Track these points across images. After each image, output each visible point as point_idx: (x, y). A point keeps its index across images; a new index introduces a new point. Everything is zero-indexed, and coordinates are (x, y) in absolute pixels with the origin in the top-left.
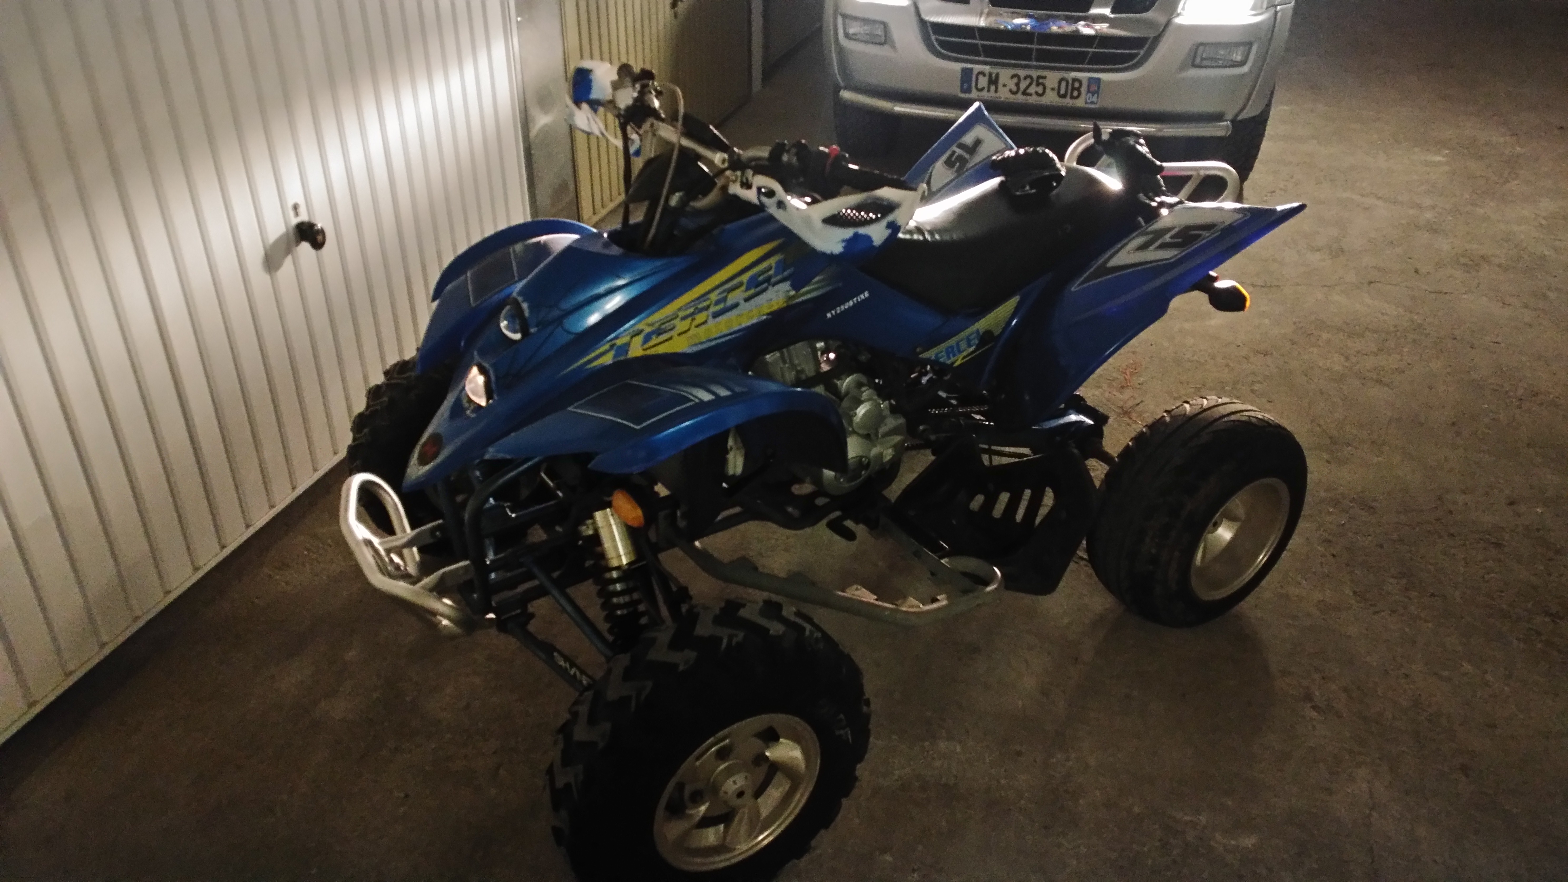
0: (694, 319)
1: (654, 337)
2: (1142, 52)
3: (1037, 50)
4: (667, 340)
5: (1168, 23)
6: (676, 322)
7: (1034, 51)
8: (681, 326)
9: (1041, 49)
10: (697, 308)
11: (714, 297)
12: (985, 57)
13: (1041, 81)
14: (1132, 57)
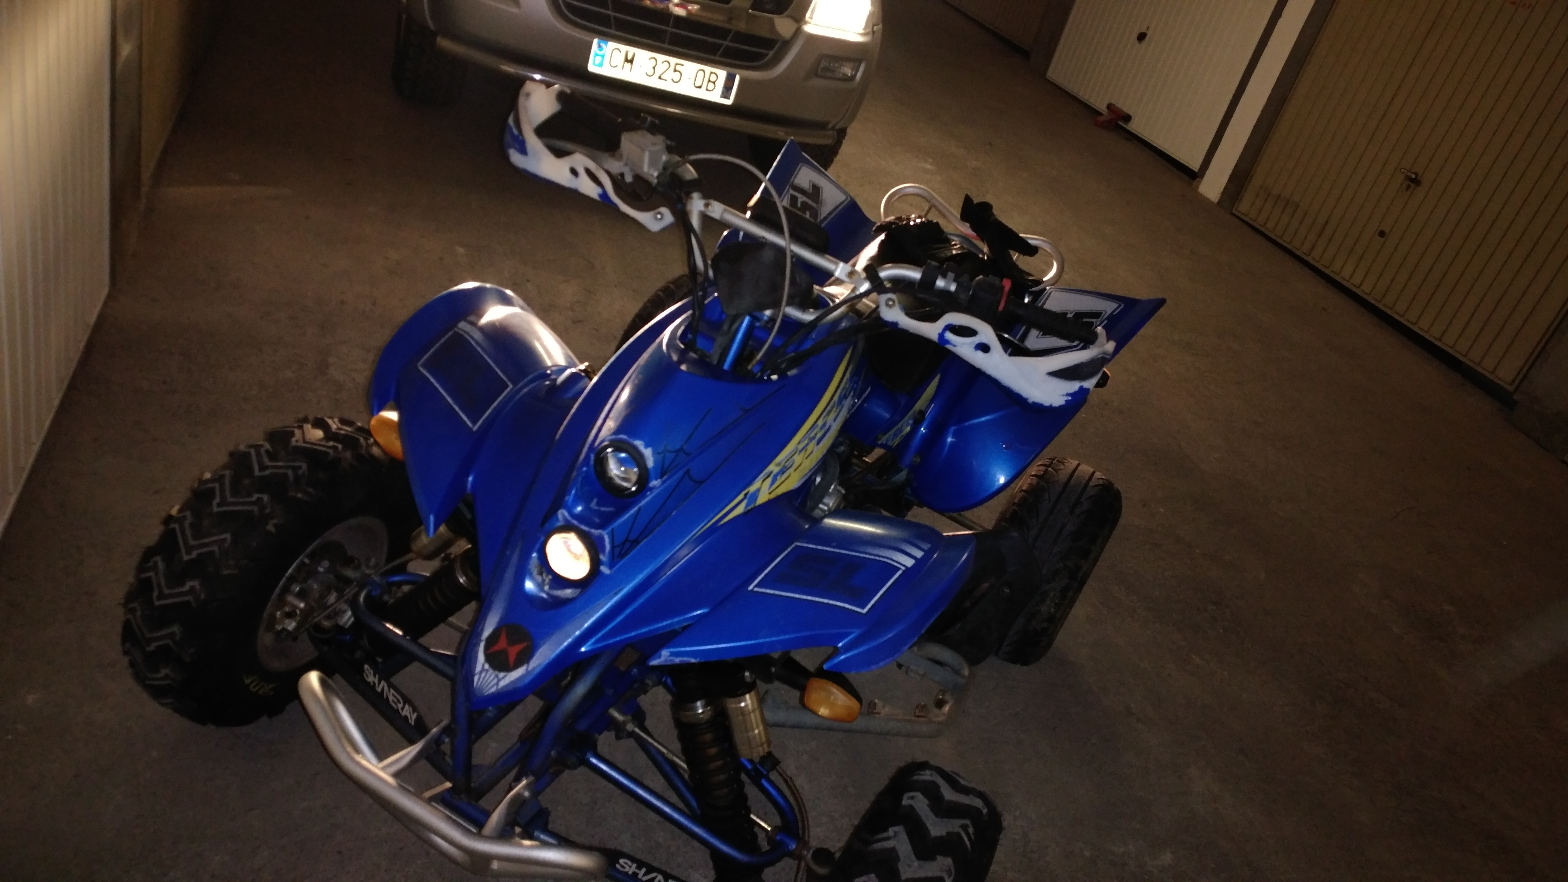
0: (806, 450)
1: (778, 477)
2: (771, 53)
3: (672, 33)
4: (786, 479)
5: (798, 31)
6: (795, 457)
7: (669, 33)
8: (798, 459)
9: (676, 34)
10: (810, 438)
11: (820, 423)
12: (617, 30)
13: (678, 68)
14: (761, 56)
